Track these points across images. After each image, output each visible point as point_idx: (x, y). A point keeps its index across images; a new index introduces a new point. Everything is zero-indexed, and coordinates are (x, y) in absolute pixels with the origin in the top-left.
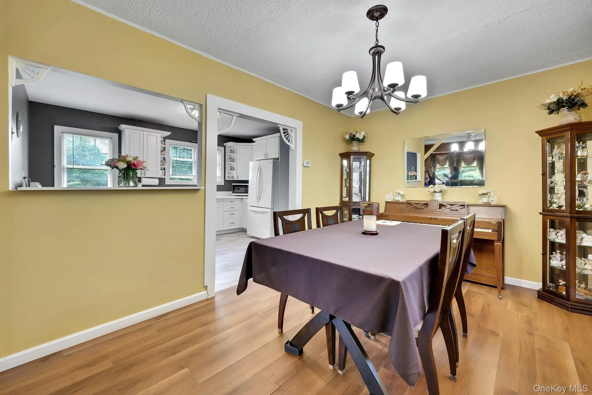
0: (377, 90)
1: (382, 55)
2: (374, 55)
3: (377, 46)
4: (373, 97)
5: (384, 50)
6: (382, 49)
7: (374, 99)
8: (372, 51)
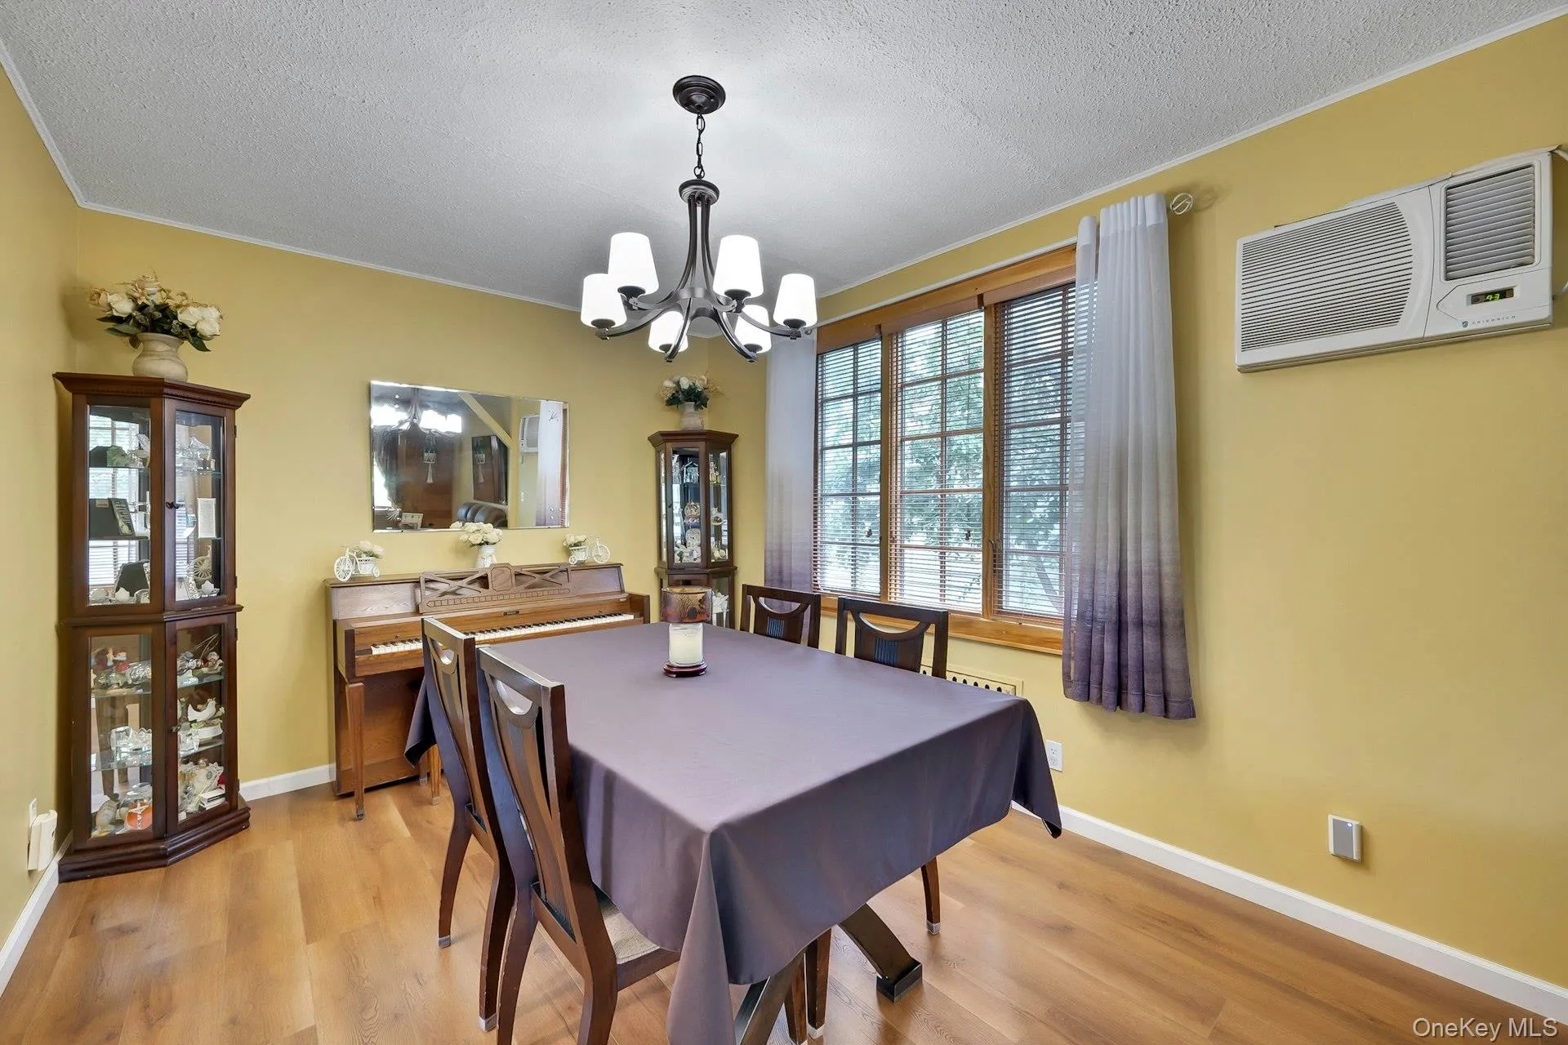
0: (700, 293)
1: (711, 206)
2: (693, 202)
3: (699, 181)
4: (693, 312)
5: (718, 197)
6: (711, 192)
7: (696, 316)
8: (688, 191)
